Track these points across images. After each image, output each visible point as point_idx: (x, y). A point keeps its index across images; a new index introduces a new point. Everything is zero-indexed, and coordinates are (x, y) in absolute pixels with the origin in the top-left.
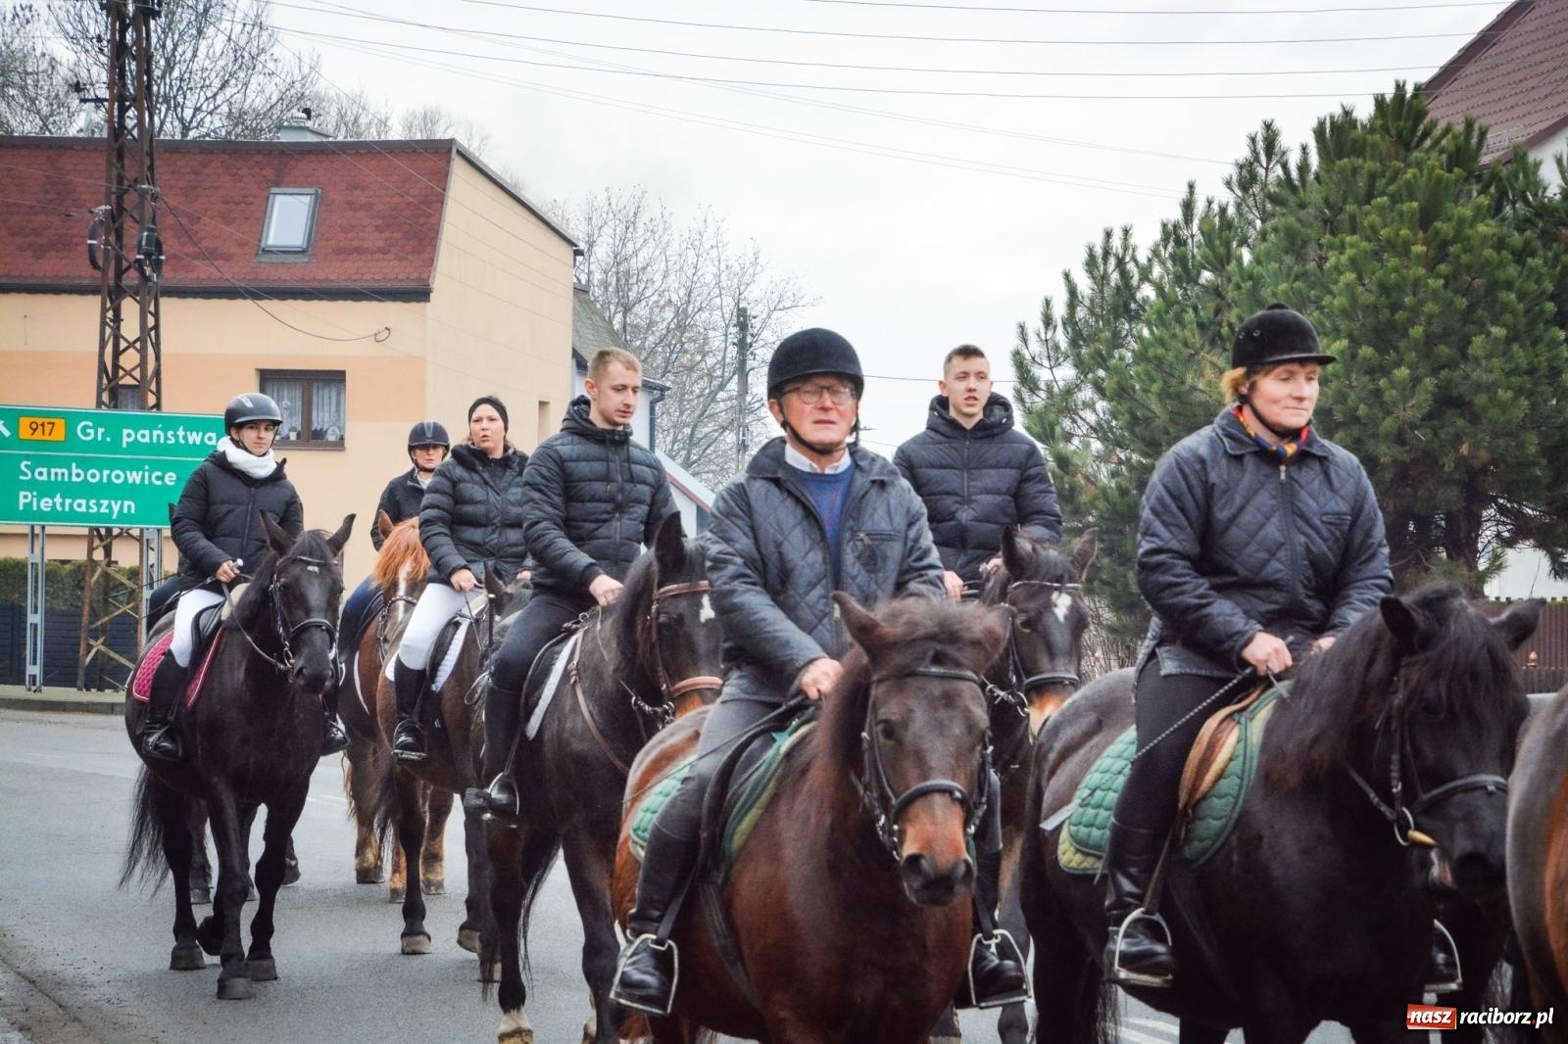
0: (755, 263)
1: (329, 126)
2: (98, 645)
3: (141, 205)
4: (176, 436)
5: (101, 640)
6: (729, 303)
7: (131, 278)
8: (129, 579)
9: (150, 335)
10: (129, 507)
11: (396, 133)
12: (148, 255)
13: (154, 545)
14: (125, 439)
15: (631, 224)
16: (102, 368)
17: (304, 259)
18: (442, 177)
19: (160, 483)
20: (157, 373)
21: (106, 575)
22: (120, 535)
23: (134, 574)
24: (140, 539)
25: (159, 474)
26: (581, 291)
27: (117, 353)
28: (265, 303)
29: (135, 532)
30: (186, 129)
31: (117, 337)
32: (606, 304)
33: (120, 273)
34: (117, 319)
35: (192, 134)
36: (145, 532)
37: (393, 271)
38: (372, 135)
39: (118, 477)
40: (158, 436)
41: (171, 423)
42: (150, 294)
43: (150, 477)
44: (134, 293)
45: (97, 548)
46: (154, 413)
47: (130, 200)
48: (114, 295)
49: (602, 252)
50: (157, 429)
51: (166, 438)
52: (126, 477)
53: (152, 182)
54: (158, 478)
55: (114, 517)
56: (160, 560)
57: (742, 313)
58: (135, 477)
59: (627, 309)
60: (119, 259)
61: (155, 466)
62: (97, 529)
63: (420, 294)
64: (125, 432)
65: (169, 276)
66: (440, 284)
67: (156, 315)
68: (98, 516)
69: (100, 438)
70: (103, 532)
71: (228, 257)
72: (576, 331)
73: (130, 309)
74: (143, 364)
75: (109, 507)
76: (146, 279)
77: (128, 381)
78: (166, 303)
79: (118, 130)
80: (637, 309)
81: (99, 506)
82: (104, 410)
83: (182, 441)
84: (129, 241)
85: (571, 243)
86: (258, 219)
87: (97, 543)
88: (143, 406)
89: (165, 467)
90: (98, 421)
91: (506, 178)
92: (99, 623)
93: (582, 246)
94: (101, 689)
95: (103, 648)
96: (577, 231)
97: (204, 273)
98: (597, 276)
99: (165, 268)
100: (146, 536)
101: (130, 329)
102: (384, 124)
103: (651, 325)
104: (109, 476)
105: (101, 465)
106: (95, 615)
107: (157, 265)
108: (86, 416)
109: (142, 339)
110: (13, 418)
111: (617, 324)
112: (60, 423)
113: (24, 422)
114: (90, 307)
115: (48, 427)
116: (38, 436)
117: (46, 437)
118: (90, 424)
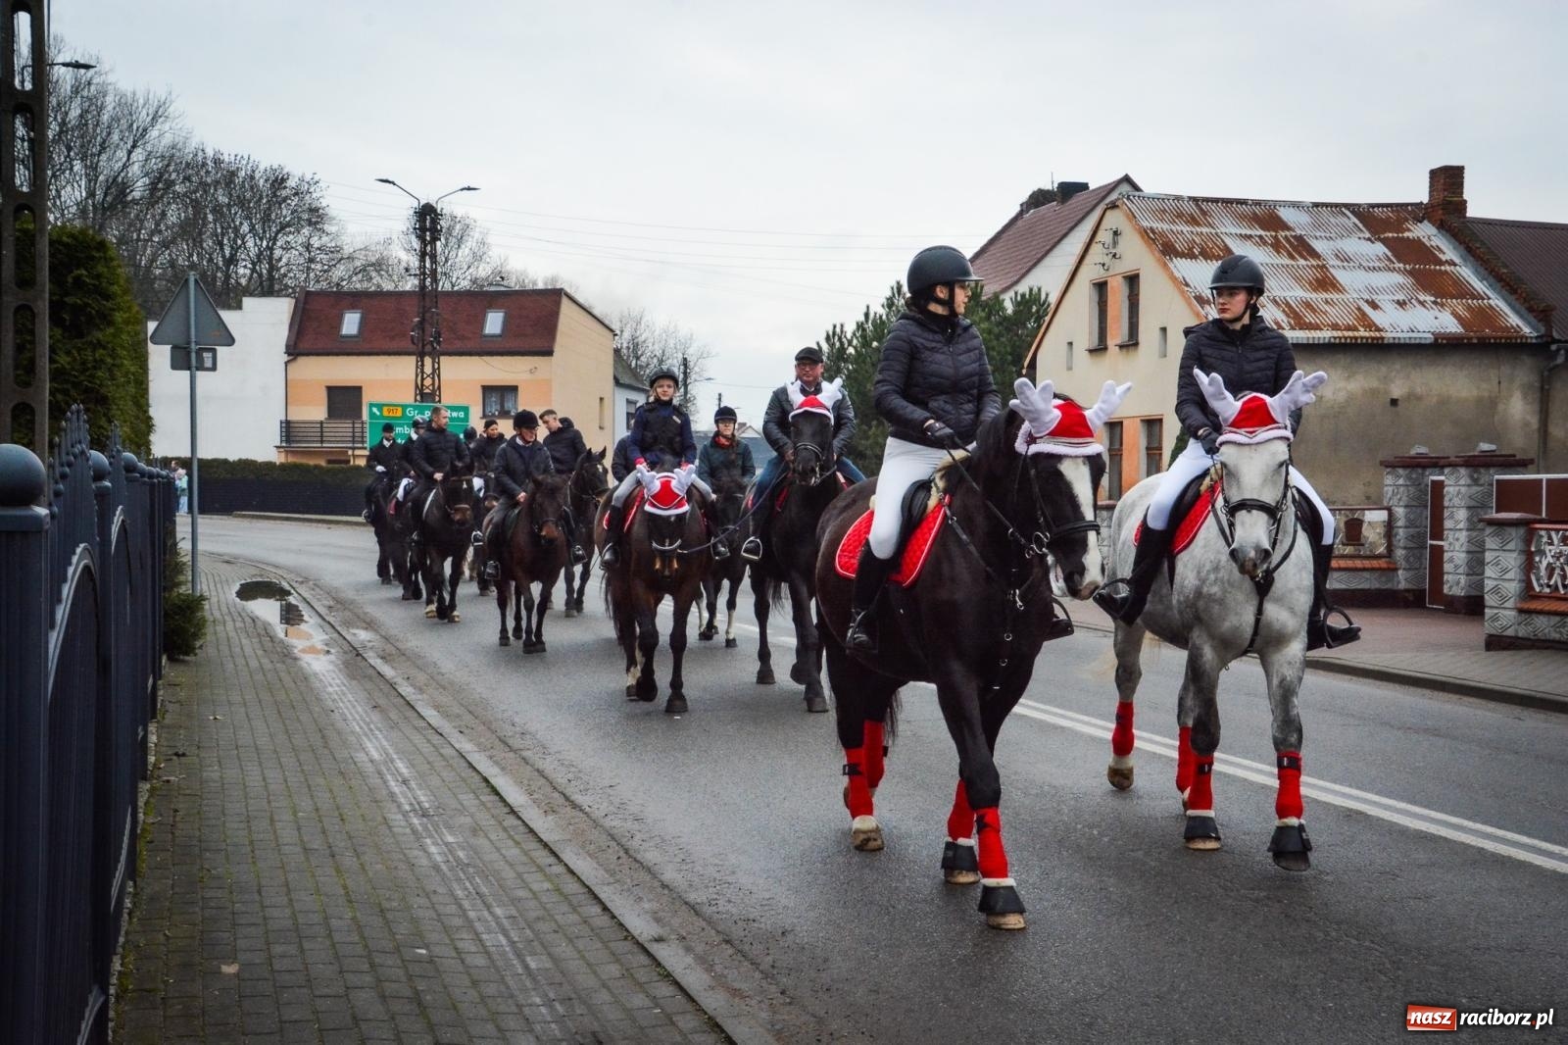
0: (691, 339)
1: (513, 284)
3: (432, 317)
6: (680, 356)
7: (428, 348)
9: (436, 372)
11: (540, 286)
12: (435, 338)
15: (639, 323)
16: (417, 386)
17: (500, 339)
18: (558, 304)
20: (439, 388)
26: (617, 351)
27: (423, 379)
28: (484, 358)
30: (453, 286)
31: (423, 372)
32: (629, 356)
33: (423, 346)
34: (423, 365)
35: (456, 288)
37: (538, 344)
38: (530, 287)
42: (436, 355)
44: (430, 354)
47: (428, 315)
48: (421, 355)
49: (627, 335)
53: (436, 307)
57: (685, 359)
59: (638, 358)
60: (423, 340)
63: (549, 353)
65: (444, 347)
66: (557, 348)
67: (439, 363)
71: (469, 339)
72: (615, 368)
73: (428, 361)
74: (433, 384)
76: (434, 348)
77: (427, 391)
78: (442, 358)
79: (423, 287)
80: (642, 358)
82: (417, 403)
84: (427, 333)
85: (612, 330)
86: (481, 322)
88: (434, 401)
90: (415, 407)
91: (586, 305)
93: (618, 332)
96: (616, 327)
97: (458, 345)
98: (625, 345)
99: (442, 345)
101: (428, 369)
102: (535, 283)
103: (648, 364)
107: (439, 343)
108: (410, 406)
109: (433, 373)
110: (380, 407)
111: (633, 365)
112: (400, 409)
113: (385, 409)
114: (412, 360)
115: (395, 411)
116: (391, 414)
117: (394, 415)
118: (412, 409)
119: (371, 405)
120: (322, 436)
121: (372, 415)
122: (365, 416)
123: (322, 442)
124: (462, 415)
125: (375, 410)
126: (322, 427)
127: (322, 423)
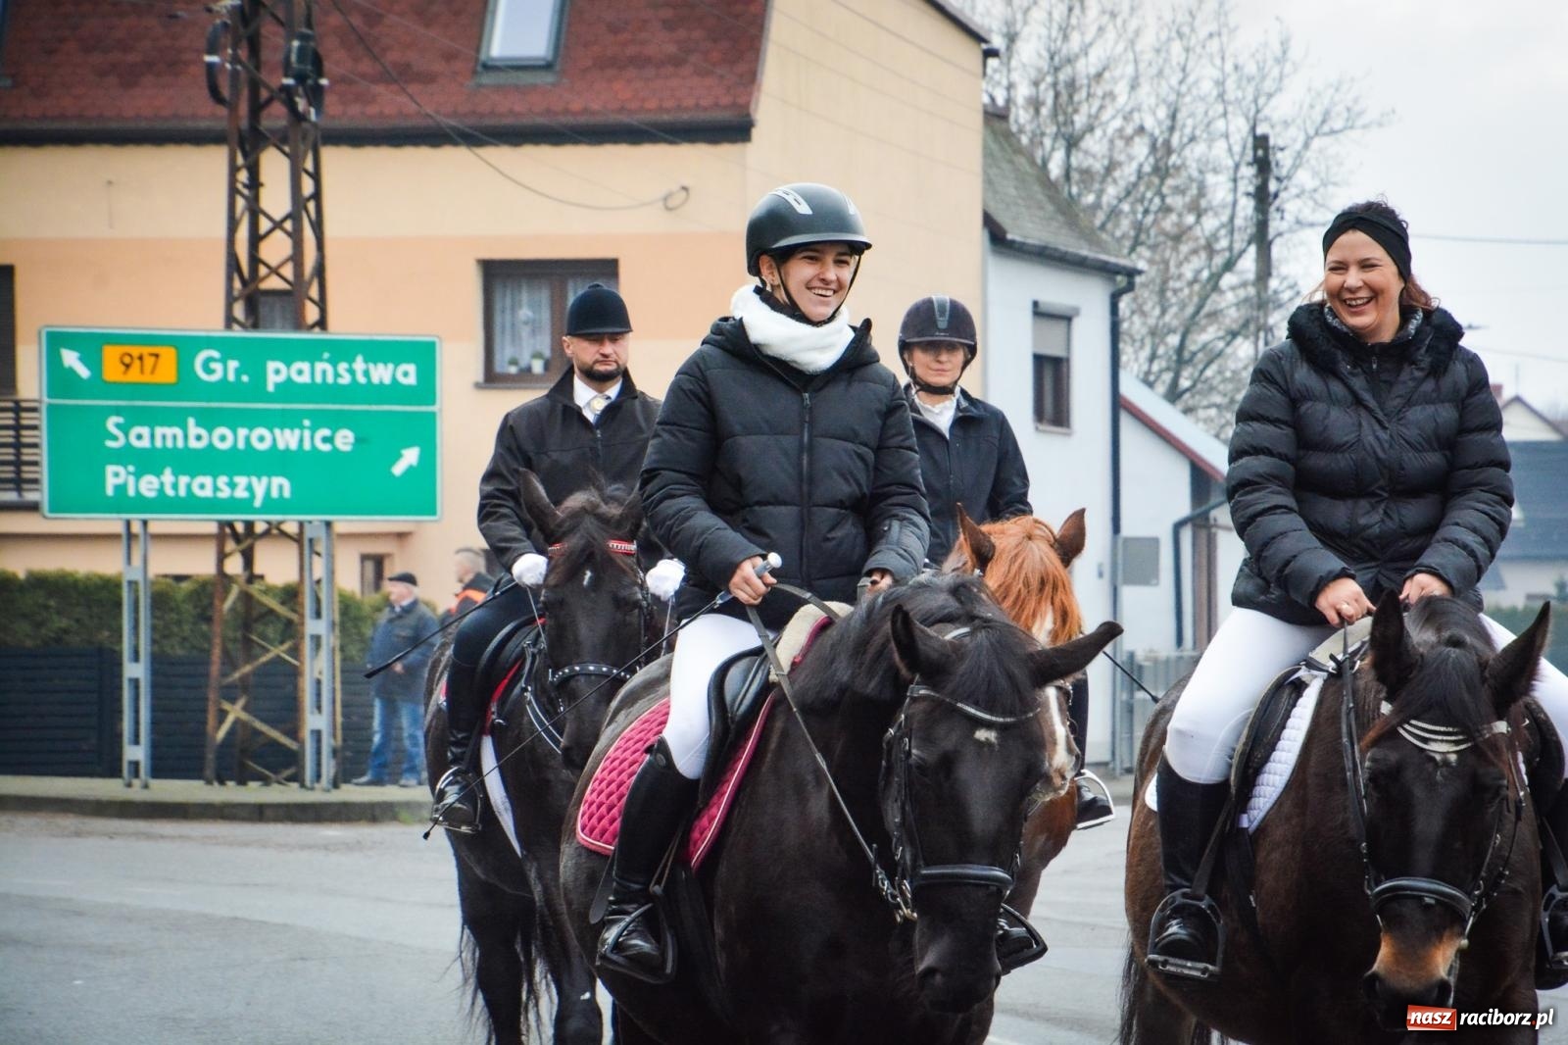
0: (1282, 59)
2: (235, 712)
4: (352, 372)
5: (241, 702)
6: (1239, 128)
7: (275, 117)
8: (283, 603)
9: (307, 209)
10: (281, 487)
12: (301, 78)
13: (321, 548)
14: (272, 378)
16: (233, 263)
17: (547, 78)
19: (326, 447)
20: (320, 271)
21: (246, 598)
22: (267, 534)
23: (290, 595)
24: (298, 539)
25: (326, 432)
26: (996, 117)
27: (256, 239)
28: (488, 152)
29: (291, 528)
31: (255, 212)
32: (1037, 138)
33: (257, 108)
34: (255, 184)
36: (307, 527)
37: (692, 95)
39: (261, 438)
40: (324, 373)
41: (343, 351)
42: (304, 143)
43: (312, 438)
44: (280, 140)
45: (230, 554)
46: (316, 335)
48: (248, 144)
49: (1029, 51)
50: (321, 360)
51: (337, 375)
52: (274, 440)
54: (325, 440)
55: (258, 503)
56: (331, 572)
57: (1261, 142)
58: (288, 439)
59: (1072, 143)
60: (255, 86)
61: (319, 420)
62: (230, 524)
63: (737, 130)
64: (271, 366)
65: (336, 111)
66: (766, 112)
67: (316, 177)
68: (233, 504)
69: (231, 377)
70: (240, 528)
71: (428, 79)
72: (989, 182)
73: (274, 166)
74: (297, 258)
75: (249, 488)
76: (298, 117)
77: (274, 283)
78: (329, 156)
80: (1088, 143)
81: (232, 486)
82: (238, 333)
83: (362, 380)
84: (271, 55)
85: (978, 38)
86: (476, 15)
87: (230, 545)
88: (299, 324)
89: (336, 421)
90: (227, 349)
92: (237, 675)
93: (997, 43)
94: (242, 781)
95: (244, 716)
97: (391, 104)
98: (1022, 92)
99: (330, 101)
100: (308, 534)
101: (276, 199)
103: (1110, 168)
104: (248, 439)
105: (234, 420)
106: (230, 663)
107: (316, 95)
108: (209, 342)
109: (294, 216)
110: (90, 346)
111: (1055, 169)
112: (168, 355)
113: (111, 355)
114: (211, 165)
115: (149, 361)
116: (134, 375)
117: (147, 378)
118: (216, 354)
119: (56, 340)
121: (60, 379)
124: (408, 374)
125: (68, 357)
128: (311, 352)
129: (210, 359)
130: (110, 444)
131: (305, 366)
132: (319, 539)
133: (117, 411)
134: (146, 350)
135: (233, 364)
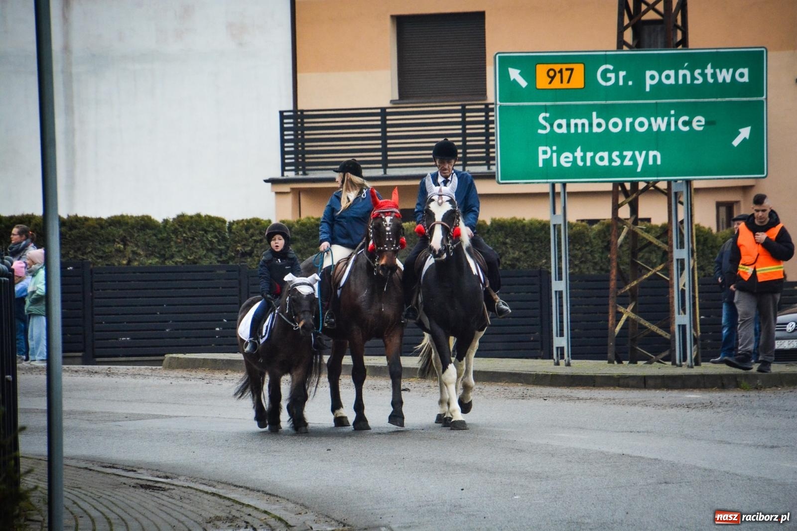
2: (627, 313)
4: (704, 75)
5: (631, 307)
8: (658, 238)
10: (655, 157)
13: (683, 199)
14: (649, 82)
16: (623, 4)
19: (687, 129)
20: (683, 5)
21: (632, 234)
22: (646, 189)
23: (664, 232)
24: (667, 193)
25: (686, 118)
29: (663, 185)
36: (673, 184)
39: (641, 125)
40: (685, 76)
41: (698, 61)
43: (676, 123)
45: (622, 205)
46: (680, 51)
50: (683, 69)
51: (693, 78)
52: (650, 125)
54: (685, 123)
55: (639, 170)
56: (690, 215)
58: (660, 124)
61: (681, 109)
62: (622, 184)
64: (648, 73)
68: (623, 170)
69: (621, 83)
70: (628, 186)
75: (633, 158)
77: (650, 16)
81: (623, 159)
82: (626, 51)
83: (711, 80)
87: (621, 199)
88: (668, 43)
89: (693, 110)
90: (618, 63)
92: (628, 288)
94: (633, 361)
95: (633, 316)
100: (674, 190)
104: (632, 124)
105: (623, 112)
106: (623, 279)
108: (606, 59)
110: (528, 64)
112: (579, 69)
113: (542, 70)
115: (566, 74)
116: (556, 84)
117: (565, 85)
118: (611, 67)
119: (506, 62)
120: (385, 150)
121: (509, 89)
122: (492, 93)
123: (385, 163)
124: (744, 75)
125: (514, 74)
126: (384, 126)
127: (383, 112)
128: (676, 63)
129: (606, 71)
130: (540, 131)
131: (672, 73)
132: (682, 192)
133: (546, 109)
134: (564, 66)
135: (622, 74)
